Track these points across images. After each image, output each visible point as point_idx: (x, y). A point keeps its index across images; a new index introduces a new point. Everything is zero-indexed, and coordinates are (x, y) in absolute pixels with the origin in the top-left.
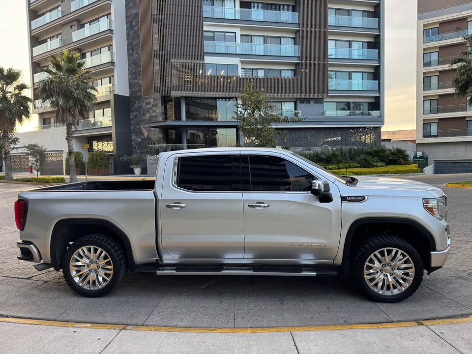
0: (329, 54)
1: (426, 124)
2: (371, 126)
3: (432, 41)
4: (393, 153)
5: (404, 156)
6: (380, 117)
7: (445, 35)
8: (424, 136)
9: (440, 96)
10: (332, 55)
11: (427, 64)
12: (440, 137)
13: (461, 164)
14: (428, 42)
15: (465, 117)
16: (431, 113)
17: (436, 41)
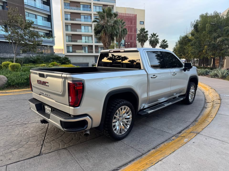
0: (24, 2)
1: (68, 46)
2: (49, 45)
3: (67, 9)
4: (64, 59)
5: (68, 60)
6: (53, 41)
7: (73, 8)
8: (67, 52)
9: (72, 35)
10: (26, 3)
11: (66, 19)
12: (74, 53)
13: (82, 65)
14: (66, 9)
15: (81, 45)
16: (69, 42)
17: (69, 9)
